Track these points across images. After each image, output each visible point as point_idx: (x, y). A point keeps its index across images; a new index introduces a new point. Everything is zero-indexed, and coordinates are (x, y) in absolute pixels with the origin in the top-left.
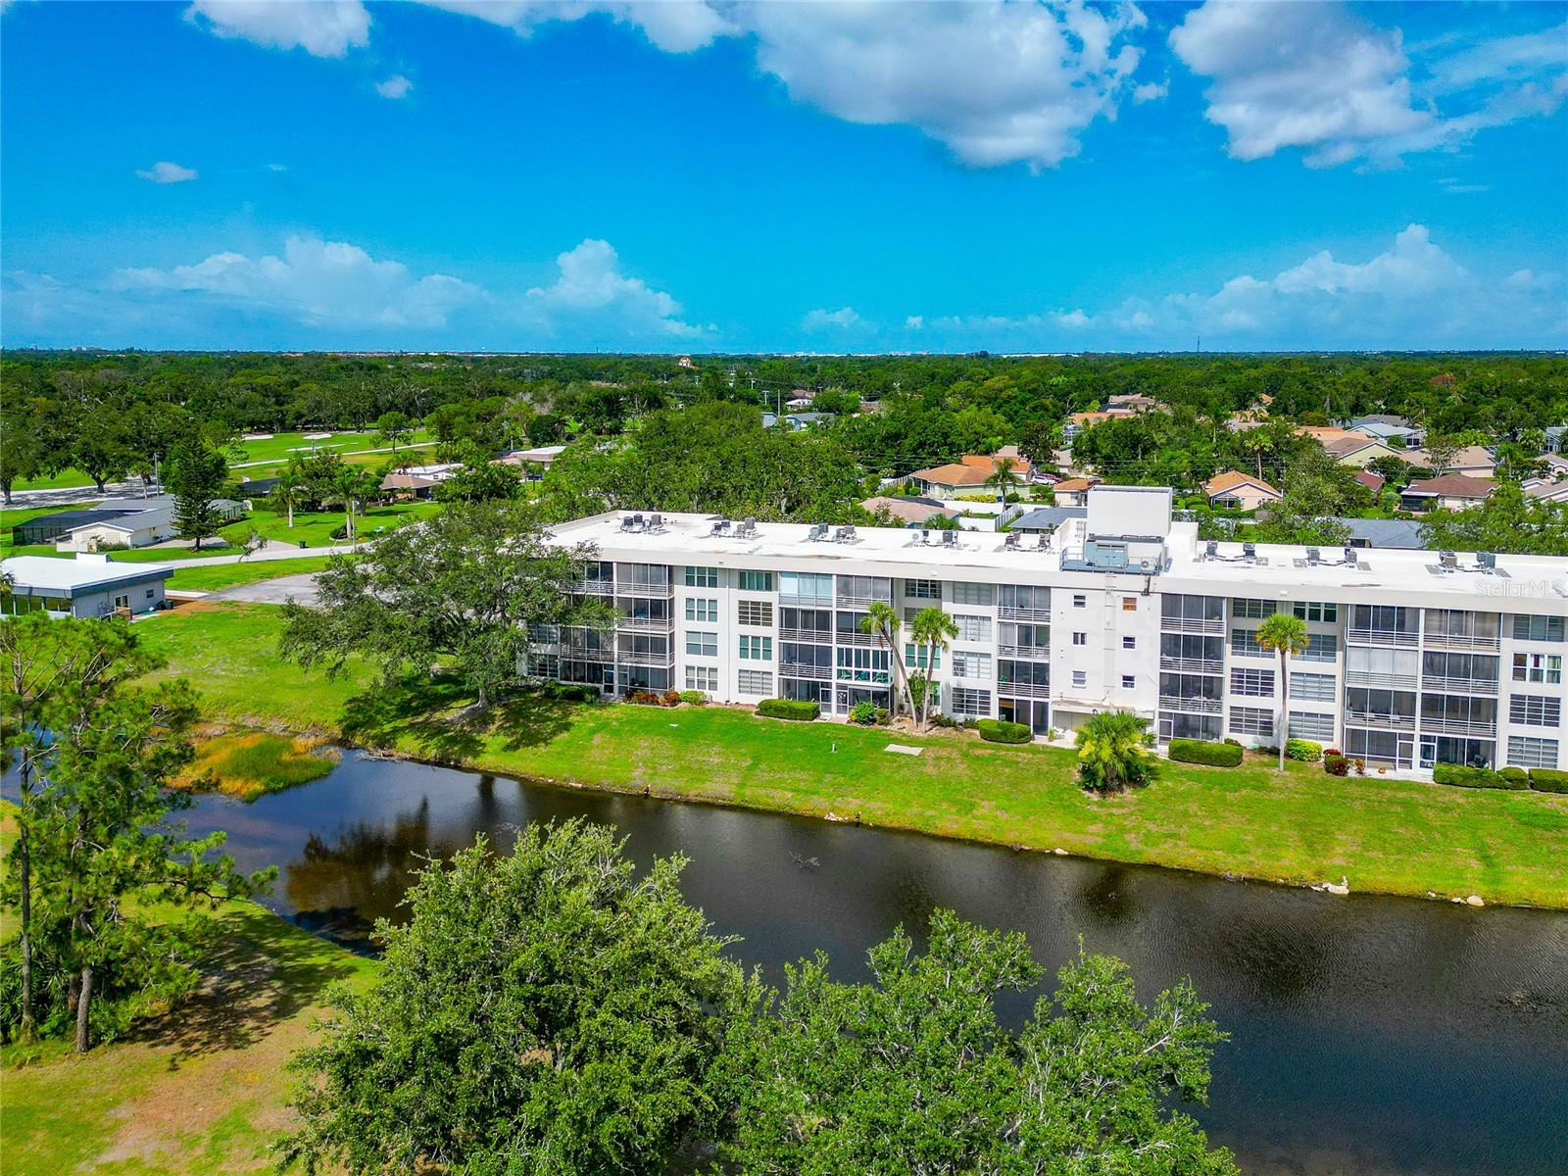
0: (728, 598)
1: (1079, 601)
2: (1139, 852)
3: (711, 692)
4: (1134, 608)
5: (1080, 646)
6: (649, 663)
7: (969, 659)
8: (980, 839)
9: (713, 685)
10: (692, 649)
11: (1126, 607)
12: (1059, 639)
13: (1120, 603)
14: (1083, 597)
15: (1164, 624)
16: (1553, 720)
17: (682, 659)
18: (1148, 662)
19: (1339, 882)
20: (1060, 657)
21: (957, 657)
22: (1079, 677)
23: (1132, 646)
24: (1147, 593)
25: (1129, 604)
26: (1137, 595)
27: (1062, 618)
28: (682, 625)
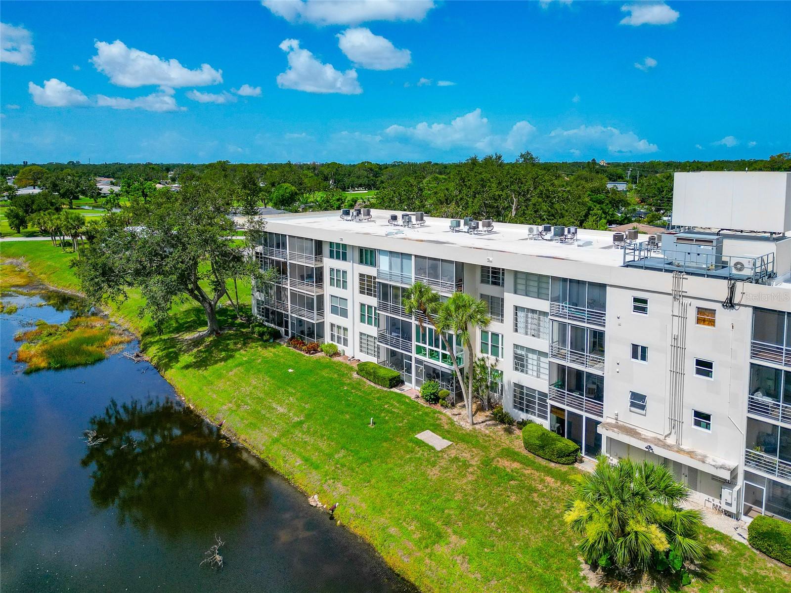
0: (353, 269)
1: (640, 305)
4: (712, 323)
5: (639, 361)
7: (530, 355)
10: (334, 310)
11: (699, 321)
12: (615, 350)
13: (692, 315)
14: (645, 301)
15: (756, 352)
18: (730, 400)
20: (618, 373)
21: (519, 352)
22: (638, 401)
23: (707, 373)
24: (730, 304)
25: (705, 317)
26: (718, 307)
27: (620, 325)
28: (329, 290)
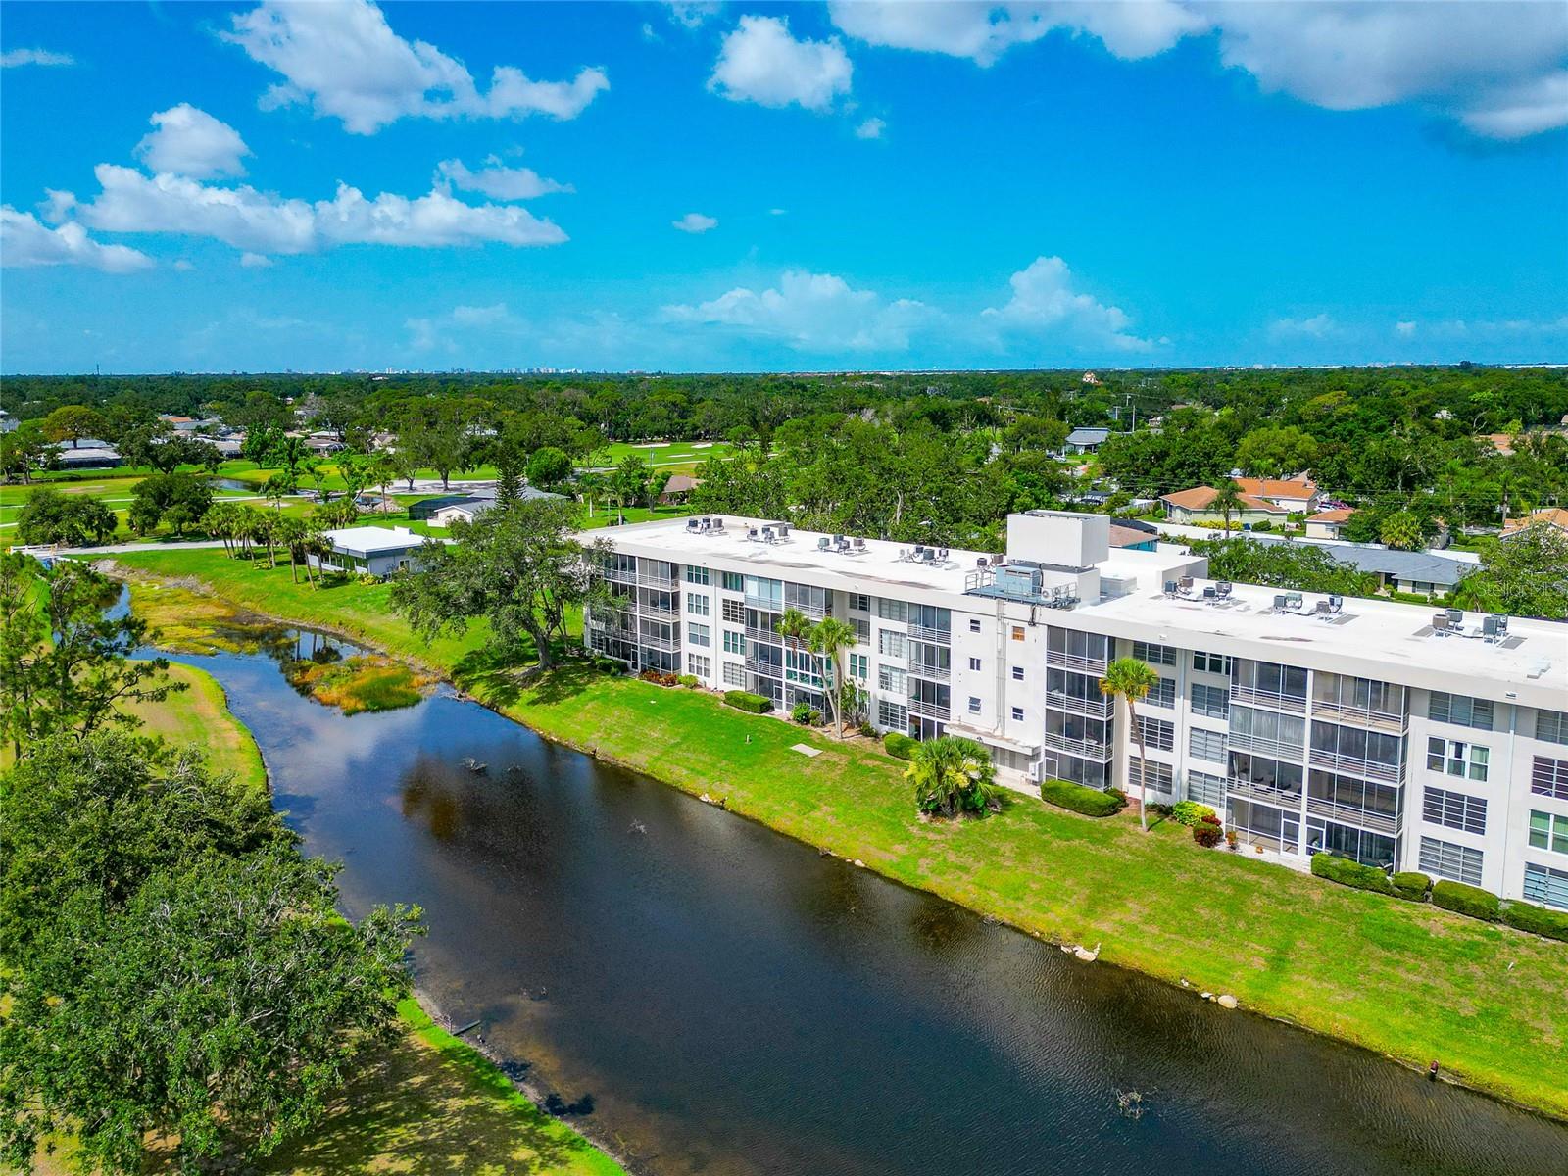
0: (716, 594)
1: (975, 626)
2: (922, 878)
3: (705, 679)
4: (1023, 638)
5: (975, 671)
6: (661, 647)
7: (894, 674)
9: (707, 673)
10: (693, 638)
11: (1015, 637)
12: (959, 662)
13: (1010, 632)
14: (977, 622)
15: (1049, 658)
16: (1477, 825)
17: (687, 647)
18: (1033, 694)
19: (1091, 948)
20: (960, 683)
21: (884, 671)
22: (975, 704)
23: (1020, 677)
24: (1032, 623)
25: (1018, 634)
26: (1025, 625)
27: (961, 643)
28: (686, 616)
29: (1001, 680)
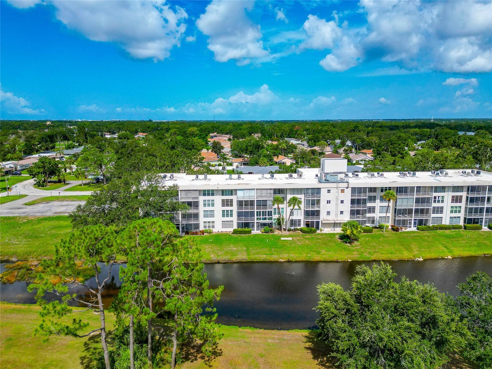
0: (218, 198)
1: (329, 191)
3: (212, 229)
6: (192, 222)
7: (295, 211)
8: (327, 260)
9: (213, 227)
10: (206, 216)
11: (341, 192)
12: (323, 203)
13: (340, 191)
14: (330, 190)
15: (352, 196)
16: (442, 212)
17: (202, 220)
18: (347, 207)
19: (420, 258)
20: (323, 208)
22: (328, 213)
23: (343, 203)
24: (347, 188)
25: (343, 191)
26: (345, 189)
28: (202, 209)
29: (337, 204)
